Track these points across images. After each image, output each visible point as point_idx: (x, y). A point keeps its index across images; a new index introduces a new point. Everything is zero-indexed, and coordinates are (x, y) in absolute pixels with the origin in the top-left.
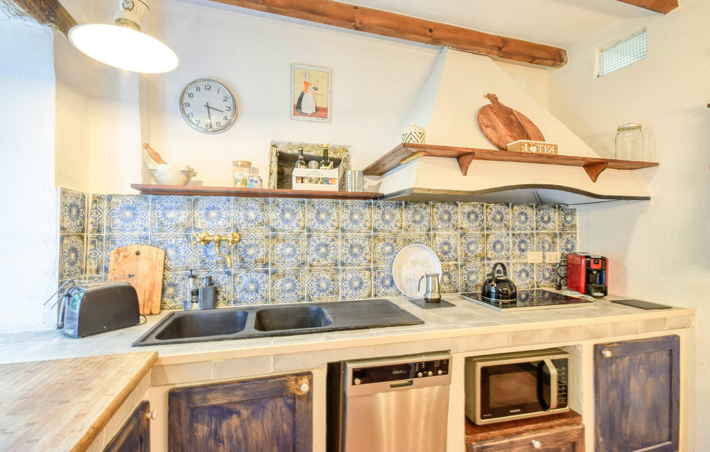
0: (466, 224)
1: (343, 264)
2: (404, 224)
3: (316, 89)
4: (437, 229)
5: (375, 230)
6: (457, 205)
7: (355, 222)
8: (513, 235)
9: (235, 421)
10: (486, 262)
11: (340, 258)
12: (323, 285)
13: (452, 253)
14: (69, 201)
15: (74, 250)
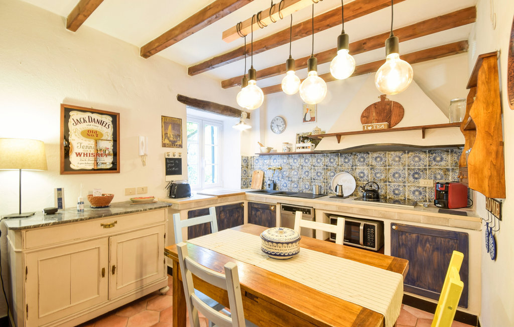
0: (374, 163)
1: (314, 179)
2: (340, 164)
3: (311, 110)
4: (357, 166)
5: (327, 166)
6: (369, 154)
7: (318, 163)
8: (409, 169)
9: (259, 213)
10: (388, 183)
11: (313, 177)
12: (307, 187)
13: (365, 178)
14: (244, 159)
15: (245, 171)
